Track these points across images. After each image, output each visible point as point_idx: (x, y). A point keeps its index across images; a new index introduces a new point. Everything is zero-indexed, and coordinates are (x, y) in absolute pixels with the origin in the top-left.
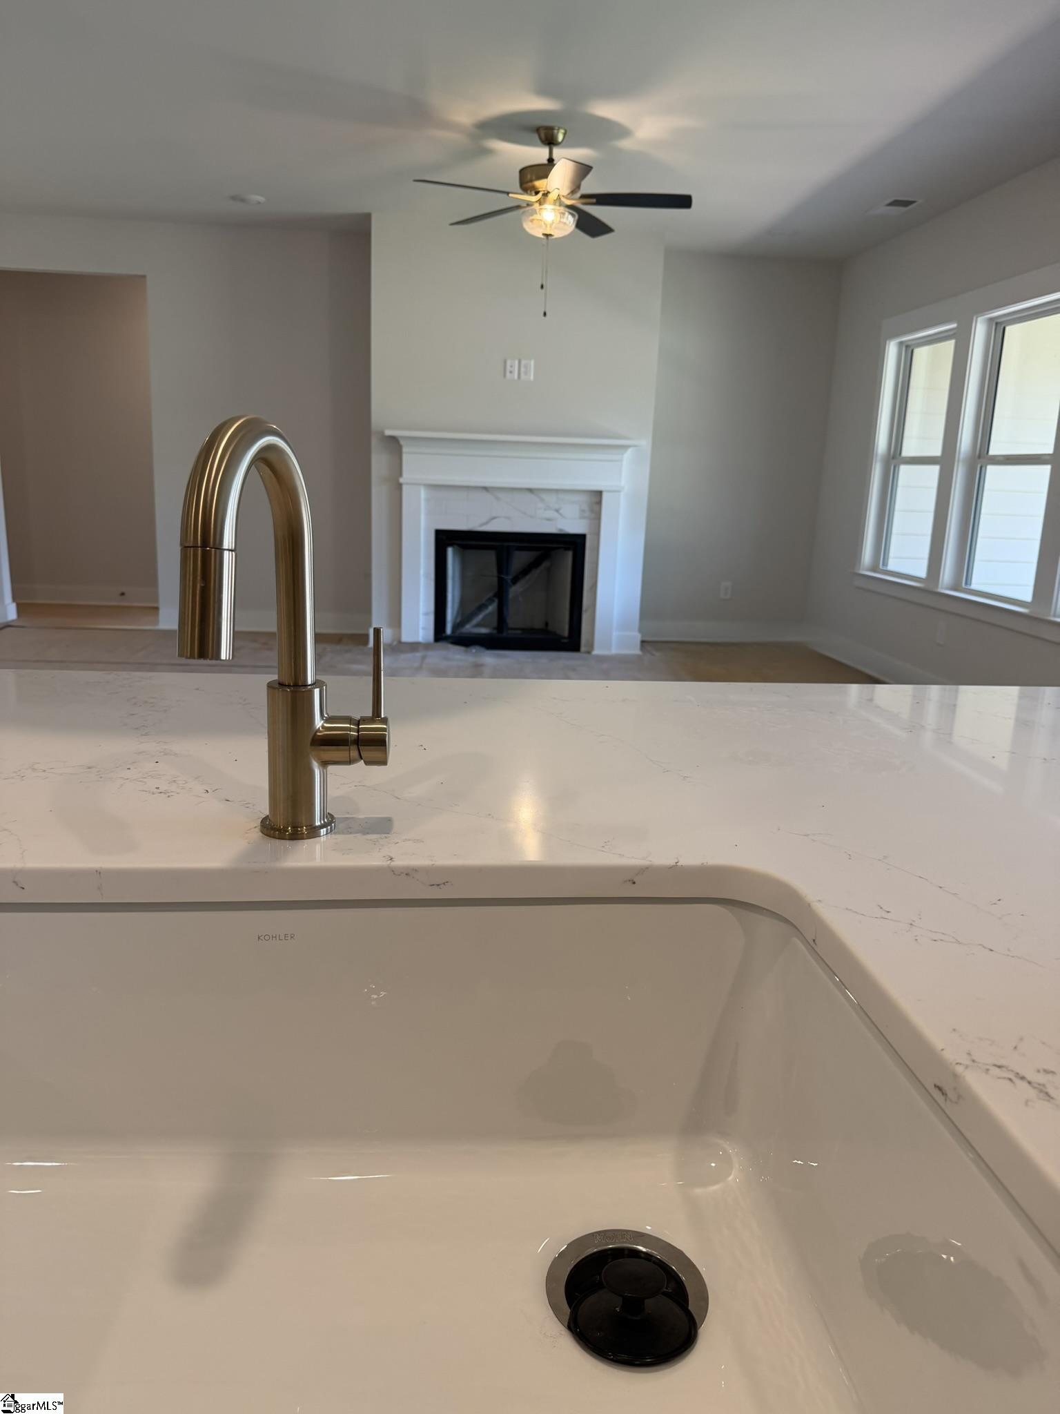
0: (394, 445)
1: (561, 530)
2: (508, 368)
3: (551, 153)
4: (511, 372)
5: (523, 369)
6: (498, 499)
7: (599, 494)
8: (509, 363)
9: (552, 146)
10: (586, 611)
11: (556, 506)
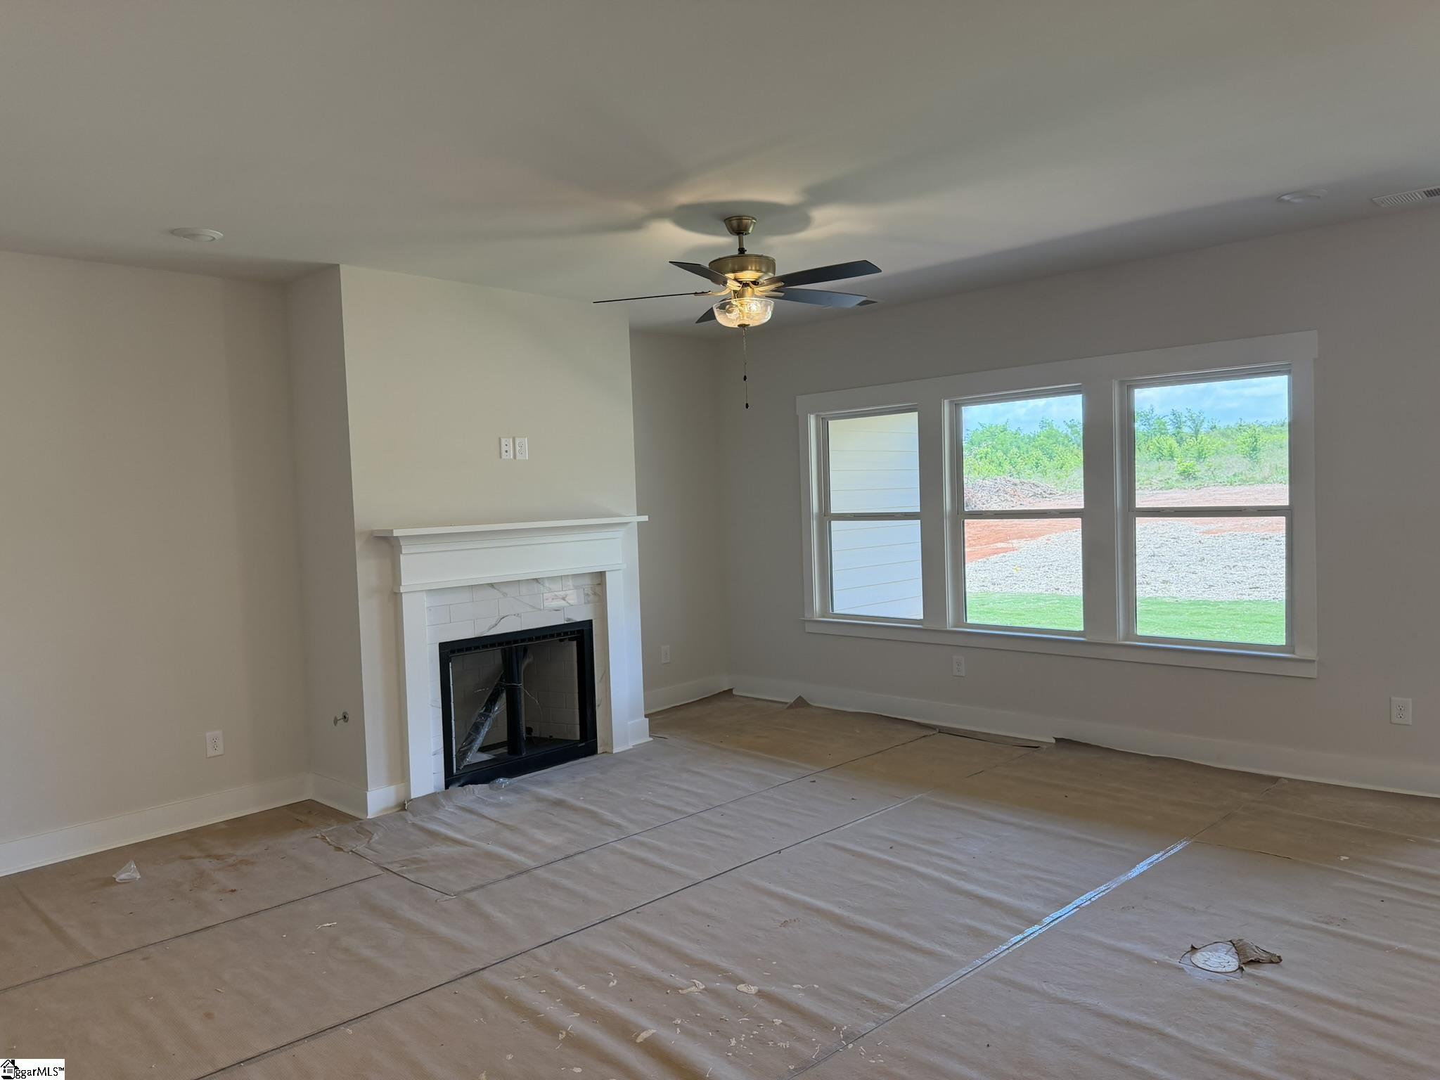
0: (387, 544)
1: (569, 619)
2: (504, 448)
3: (741, 242)
4: (506, 451)
5: (518, 448)
6: (505, 595)
7: (602, 575)
8: (503, 441)
9: (741, 235)
10: (599, 706)
11: (562, 593)
